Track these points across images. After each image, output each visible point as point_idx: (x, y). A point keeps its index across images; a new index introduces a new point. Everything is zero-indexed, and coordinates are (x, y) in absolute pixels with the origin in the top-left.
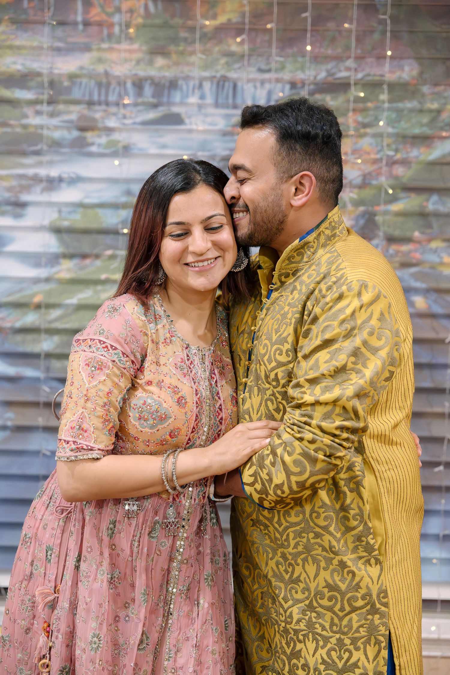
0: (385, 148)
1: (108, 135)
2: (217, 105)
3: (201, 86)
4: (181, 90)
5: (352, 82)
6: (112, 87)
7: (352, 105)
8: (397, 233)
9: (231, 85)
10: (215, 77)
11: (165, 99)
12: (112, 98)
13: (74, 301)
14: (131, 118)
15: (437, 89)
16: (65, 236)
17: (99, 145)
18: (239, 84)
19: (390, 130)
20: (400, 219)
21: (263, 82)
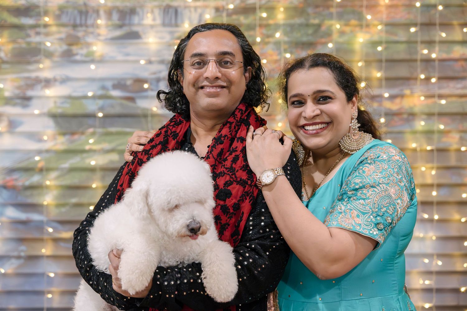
0: (282, 52)
1: (87, 48)
2: (164, 25)
3: (152, 12)
4: (138, 14)
5: (257, 6)
6: (90, 14)
7: (258, 22)
9: (174, 11)
10: (162, 5)
11: (127, 22)
12: (89, 22)
13: (66, 165)
14: (104, 35)
15: (318, 10)
16: (60, 120)
17: (82, 55)
18: (179, 10)
19: (286, 39)
21: (196, 8)
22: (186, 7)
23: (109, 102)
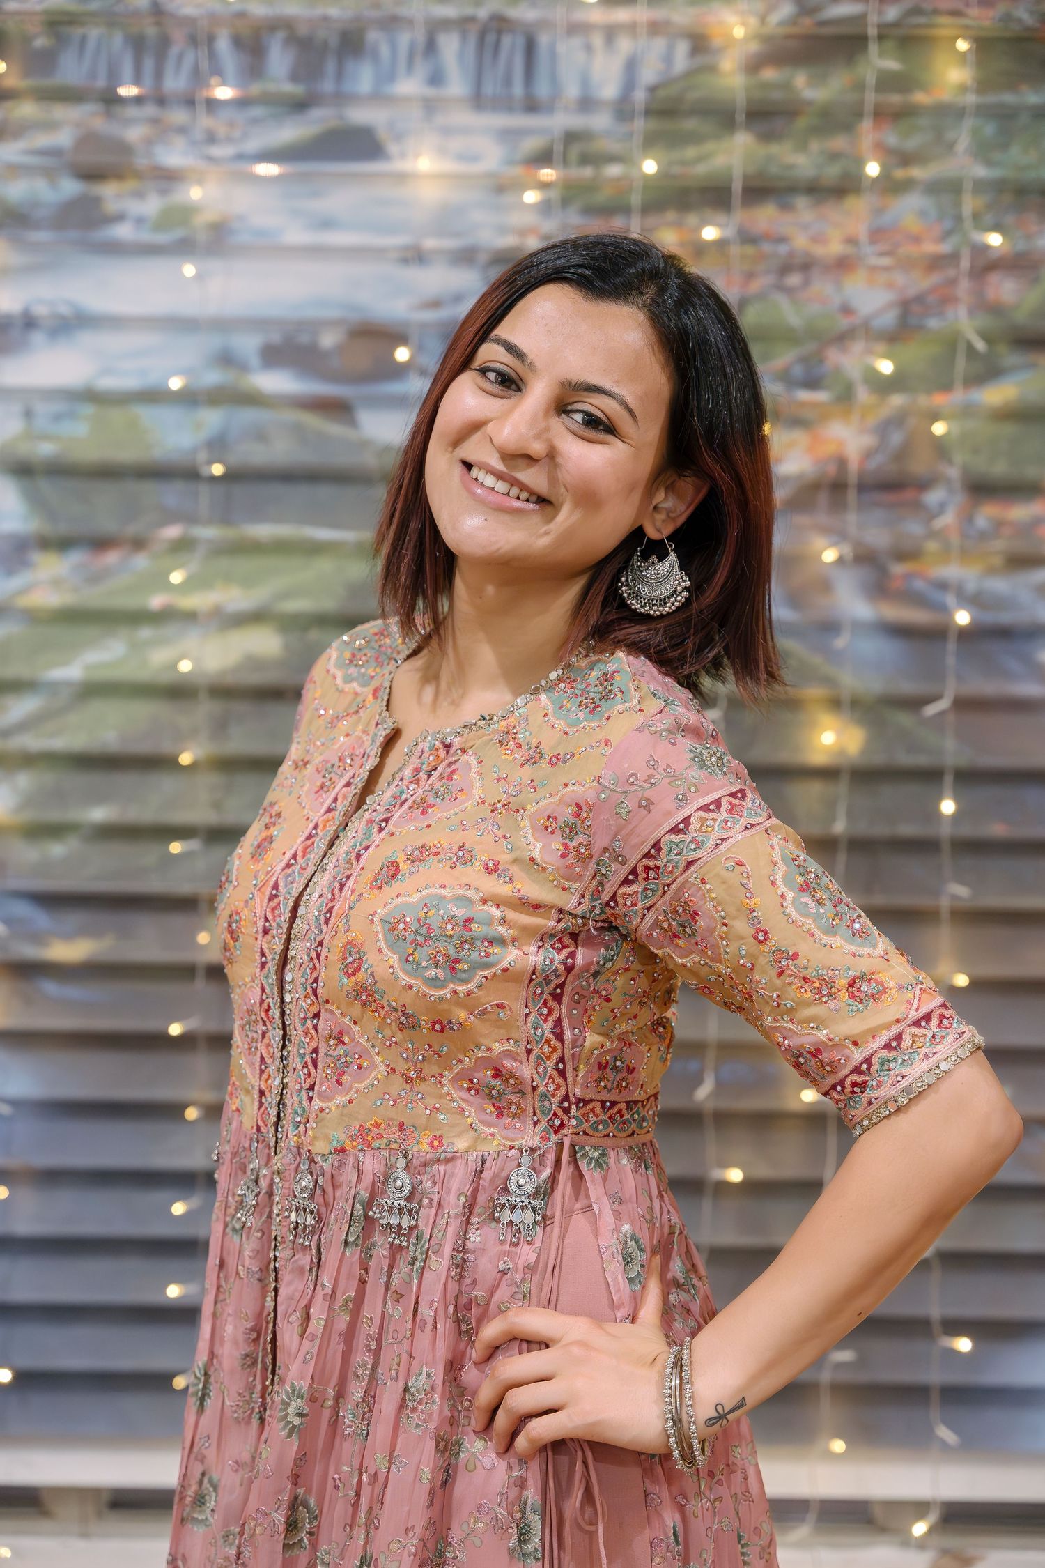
0: (968, 223)
1: (163, 192)
2: (478, 101)
3: (431, 47)
4: (375, 56)
5: (872, 31)
6: (174, 50)
7: (870, 98)
8: (999, 469)
9: (520, 41)
10: (471, 19)
11: (328, 86)
12: (174, 83)
13: (72, 671)
14: (229, 140)
16: (45, 486)
17: (140, 221)
18: (543, 40)
19: (981, 171)
20: (1009, 429)
21: (611, 33)
22: (575, 29)
23: (247, 416)
